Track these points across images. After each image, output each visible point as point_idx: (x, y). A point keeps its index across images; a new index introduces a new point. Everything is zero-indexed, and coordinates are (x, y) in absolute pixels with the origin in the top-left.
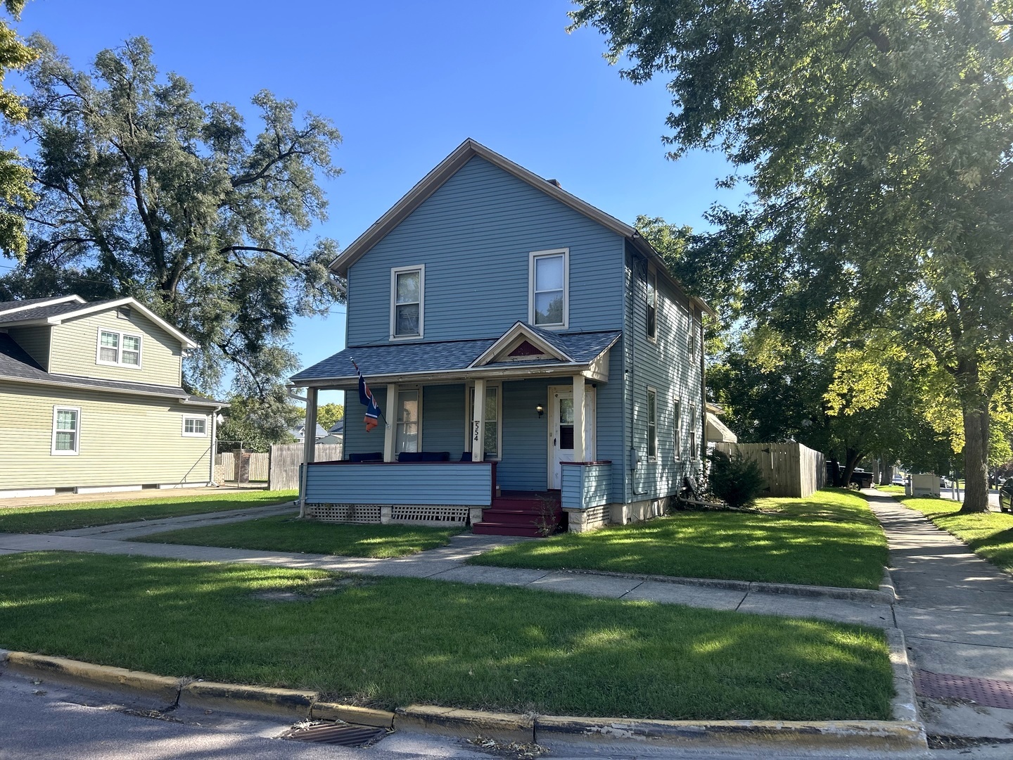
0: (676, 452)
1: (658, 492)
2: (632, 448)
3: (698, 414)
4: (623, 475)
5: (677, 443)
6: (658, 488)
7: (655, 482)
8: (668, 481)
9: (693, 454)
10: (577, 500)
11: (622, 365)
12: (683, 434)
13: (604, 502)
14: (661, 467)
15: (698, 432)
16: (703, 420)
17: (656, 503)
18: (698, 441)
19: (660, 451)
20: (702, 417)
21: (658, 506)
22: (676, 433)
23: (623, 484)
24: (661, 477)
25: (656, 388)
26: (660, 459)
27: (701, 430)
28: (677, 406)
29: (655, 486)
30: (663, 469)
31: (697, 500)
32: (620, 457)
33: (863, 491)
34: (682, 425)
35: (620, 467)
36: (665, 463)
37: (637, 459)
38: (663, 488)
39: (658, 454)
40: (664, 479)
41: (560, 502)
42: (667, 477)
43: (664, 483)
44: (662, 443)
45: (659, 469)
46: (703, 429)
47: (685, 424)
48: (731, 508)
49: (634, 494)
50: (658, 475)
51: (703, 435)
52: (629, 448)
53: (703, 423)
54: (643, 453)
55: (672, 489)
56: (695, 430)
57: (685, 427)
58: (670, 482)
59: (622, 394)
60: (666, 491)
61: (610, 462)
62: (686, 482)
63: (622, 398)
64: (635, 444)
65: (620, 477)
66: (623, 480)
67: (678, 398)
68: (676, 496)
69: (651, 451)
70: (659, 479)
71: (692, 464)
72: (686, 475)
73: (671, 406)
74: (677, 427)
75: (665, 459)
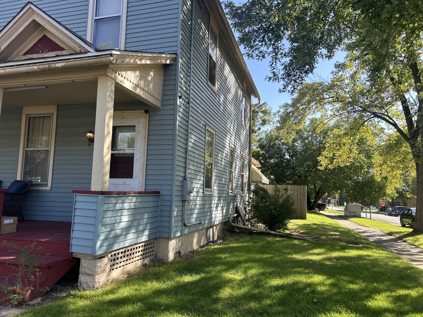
0: (230, 187)
1: (213, 220)
2: (185, 179)
3: (246, 162)
4: (170, 206)
5: (231, 180)
6: (213, 216)
7: (211, 212)
8: (223, 210)
9: (242, 190)
10: (90, 243)
11: (175, 90)
12: (236, 173)
13: (144, 238)
14: (217, 199)
15: (246, 175)
16: (249, 167)
17: (211, 230)
18: (246, 180)
19: (216, 185)
20: (249, 165)
21: (213, 232)
22: (231, 172)
23: (170, 217)
24: (217, 207)
25: (216, 131)
26: (216, 192)
27: (248, 174)
28: (233, 151)
29: (211, 215)
30: (219, 200)
31: (244, 225)
32: (169, 188)
33: (321, 212)
34: (235, 168)
35: (168, 198)
36: (221, 195)
37: (189, 190)
38: (218, 216)
39: (215, 188)
40: (219, 208)
41: (68, 245)
42: (222, 207)
43: (219, 212)
44: (219, 178)
45: (215, 201)
46: (249, 173)
47: (237, 167)
48: (271, 232)
49: (185, 225)
50: (214, 206)
51: (249, 177)
52: (181, 179)
53: (249, 169)
54: (197, 185)
55: (226, 216)
56: (244, 173)
57: (237, 169)
58: (224, 211)
59: (175, 120)
60: (221, 218)
61: (159, 193)
62: (237, 210)
63: (174, 125)
64: (188, 176)
65: (168, 209)
66: (170, 212)
67: (233, 147)
68: (228, 221)
69: (208, 184)
70: (214, 209)
71: (242, 197)
72: (237, 204)
73: (227, 150)
74: (232, 168)
75: (222, 192)
